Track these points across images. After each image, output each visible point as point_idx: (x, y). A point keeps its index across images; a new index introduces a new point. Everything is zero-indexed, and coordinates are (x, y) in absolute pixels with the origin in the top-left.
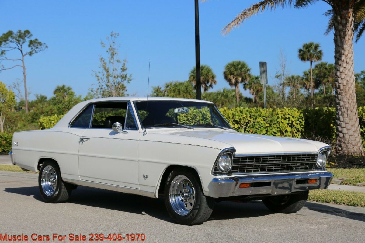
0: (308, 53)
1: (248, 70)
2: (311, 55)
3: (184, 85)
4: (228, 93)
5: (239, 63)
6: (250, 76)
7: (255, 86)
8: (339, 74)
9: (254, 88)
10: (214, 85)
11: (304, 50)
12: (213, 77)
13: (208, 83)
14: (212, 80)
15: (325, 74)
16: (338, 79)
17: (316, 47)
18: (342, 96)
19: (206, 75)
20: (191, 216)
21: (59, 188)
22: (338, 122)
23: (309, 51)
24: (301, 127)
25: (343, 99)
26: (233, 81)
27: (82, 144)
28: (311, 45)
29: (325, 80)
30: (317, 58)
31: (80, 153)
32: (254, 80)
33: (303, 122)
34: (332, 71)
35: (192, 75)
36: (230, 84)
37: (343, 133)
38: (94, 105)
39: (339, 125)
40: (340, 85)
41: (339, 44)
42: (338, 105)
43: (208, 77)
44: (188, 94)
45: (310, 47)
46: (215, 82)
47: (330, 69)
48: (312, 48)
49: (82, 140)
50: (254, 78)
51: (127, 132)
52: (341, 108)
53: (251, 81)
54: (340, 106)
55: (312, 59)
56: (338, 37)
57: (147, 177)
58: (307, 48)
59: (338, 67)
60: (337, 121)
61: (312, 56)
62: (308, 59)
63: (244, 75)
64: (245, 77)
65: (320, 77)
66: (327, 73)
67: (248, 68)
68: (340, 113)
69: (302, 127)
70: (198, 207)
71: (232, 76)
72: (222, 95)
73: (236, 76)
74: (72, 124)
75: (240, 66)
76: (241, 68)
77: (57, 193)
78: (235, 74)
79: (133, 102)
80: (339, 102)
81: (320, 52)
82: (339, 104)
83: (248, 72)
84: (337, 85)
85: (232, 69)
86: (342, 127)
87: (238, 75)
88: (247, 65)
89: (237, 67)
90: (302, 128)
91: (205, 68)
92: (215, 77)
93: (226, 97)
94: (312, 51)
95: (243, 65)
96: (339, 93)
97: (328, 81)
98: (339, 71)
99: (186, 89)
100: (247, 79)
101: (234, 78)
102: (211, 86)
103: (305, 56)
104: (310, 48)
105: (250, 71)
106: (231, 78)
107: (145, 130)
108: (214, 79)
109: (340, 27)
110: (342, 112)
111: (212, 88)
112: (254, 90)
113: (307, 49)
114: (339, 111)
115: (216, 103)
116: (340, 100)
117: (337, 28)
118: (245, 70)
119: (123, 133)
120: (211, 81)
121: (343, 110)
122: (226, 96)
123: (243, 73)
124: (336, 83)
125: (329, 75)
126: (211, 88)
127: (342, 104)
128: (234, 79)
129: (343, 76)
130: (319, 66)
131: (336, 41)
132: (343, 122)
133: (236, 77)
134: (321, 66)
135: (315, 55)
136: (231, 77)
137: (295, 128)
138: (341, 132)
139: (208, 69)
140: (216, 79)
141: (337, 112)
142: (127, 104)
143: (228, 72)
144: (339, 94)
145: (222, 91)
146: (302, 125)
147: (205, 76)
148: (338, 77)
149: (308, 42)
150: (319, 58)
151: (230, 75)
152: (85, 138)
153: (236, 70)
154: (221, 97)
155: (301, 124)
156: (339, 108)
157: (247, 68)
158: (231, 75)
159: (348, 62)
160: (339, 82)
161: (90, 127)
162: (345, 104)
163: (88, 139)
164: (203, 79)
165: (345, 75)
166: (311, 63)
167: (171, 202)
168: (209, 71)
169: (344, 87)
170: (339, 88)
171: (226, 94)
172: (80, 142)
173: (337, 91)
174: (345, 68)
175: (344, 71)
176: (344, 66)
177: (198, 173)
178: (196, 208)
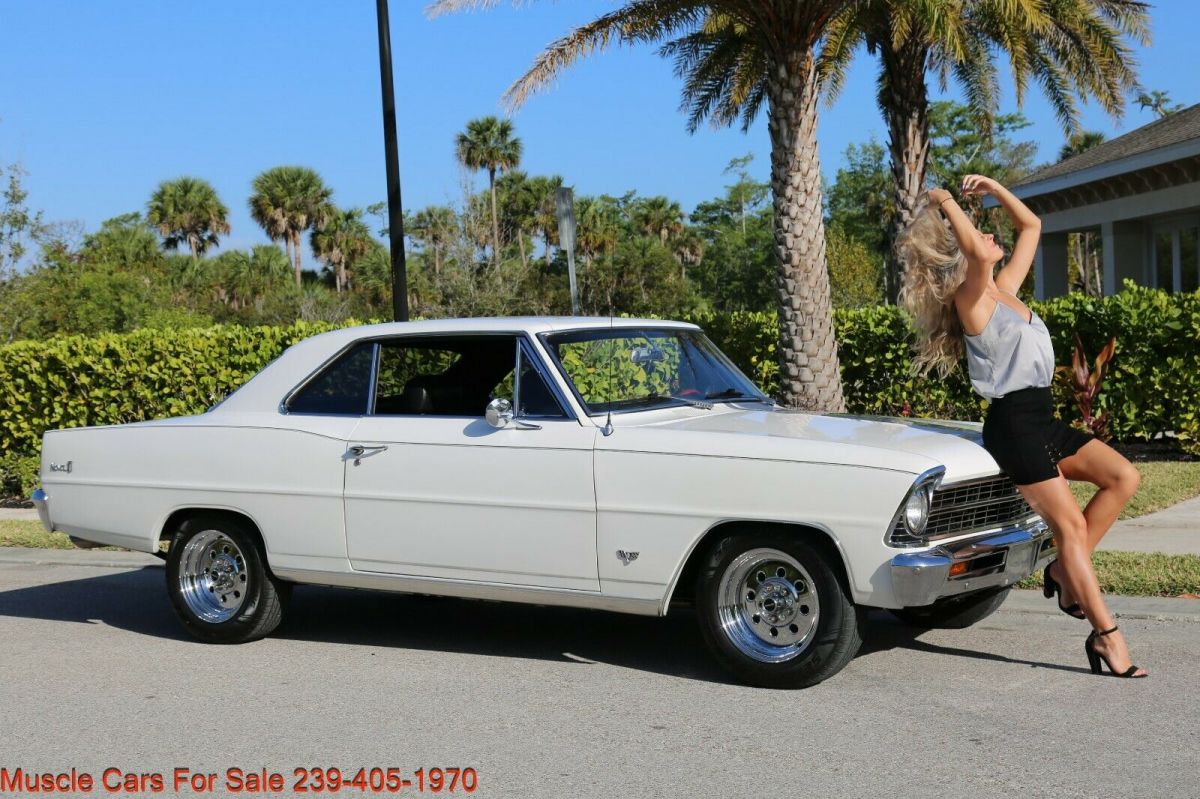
0: (482, 147)
1: (325, 194)
2: (491, 154)
3: (137, 237)
4: (269, 261)
5: (299, 175)
6: (330, 209)
7: (345, 238)
8: (788, 223)
9: (343, 245)
10: (222, 238)
11: (472, 137)
12: (221, 214)
13: (205, 228)
14: (218, 223)
15: (526, 204)
16: (785, 238)
17: (504, 131)
18: (797, 282)
19: (201, 206)
20: (809, 664)
21: (258, 598)
22: (789, 353)
23: (485, 141)
24: (671, 369)
25: (799, 290)
26: (283, 223)
27: (357, 463)
28: (490, 123)
29: (529, 220)
30: (509, 162)
31: (348, 492)
32: (342, 222)
33: (677, 354)
34: (543, 196)
35: (157, 208)
36: (269, 232)
37: (801, 382)
38: (376, 346)
39: (791, 361)
40: (792, 251)
42: (785, 308)
43: (208, 212)
44: (149, 264)
45: (488, 129)
46: (227, 229)
47: (538, 190)
48: (492, 132)
49: (356, 451)
50: (341, 217)
51: (536, 428)
52: (796, 315)
53: (333, 224)
54: (794, 310)
55: (496, 162)
56: (783, 124)
57: (634, 556)
58: (479, 133)
59: (784, 204)
60: (784, 349)
61: (495, 154)
62: (483, 164)
63: (313, 208)
64: (316, 214)
65: (515, 213)
66: (533, 202)
67: (323, 188)
68: (793, 328)
69: (674, 367)
70: (834, 636)
71: (279, 210)
72: (252, 266)
73: (290, 211)
74: (291, 403)
75: (299, 182)
76: (305, 189)
77: (250, 611)
78: (288, 204)
79: (537, 335)
80: (791, 298)
81: (514, 144)
82: (789, 303)
83: (325, 199)
84: (783, 252)
85: (279, 191)
86: (798, 366)
87: (296, 208)
88: (320, 180)
89: (292, 185)
90: (673, 373)
91: (195, 188)
92: (226, 213)
93: (265, 270)
94: (492, 143)
95: (310, 181)
96: (787, 274)
97: (536, 224)
98: (788, 214)
99: (145, 247)
100: (323, 221)
101: (284, 216)
102: (213, 239)
103: (474, 154)
104: (489, 133)
105: (331, 196)
106: (276, 217)
107: (609, 421)
108: (224, 218)
109: (788, 97)
110: (798, 325)
111: (217, 244)
112: (341, 250)
113: (481, 137)
114: (789, 323)
115: (237, 289)
116: (793, 294)
117: (778, 99)
118: (315, 192)
119: (517, 429)
120: (214, 224)
121: (800, 320)
122: (264, 268)
123: (310, 201)
124: (780, 247)
125: (537, 208)
126: (213, 244)
127: (797, 303)
128: (286, 219)
129: (798, 230)
130: (504, 183)
131: (775, 134)
132: (801, 351)
133: (290, 214)
134: (509, 182)
135: (502, 152)
136: (277, 214)
137: (657, 371)
138: (797, 378)
139: (204, 190)
140: (230, 220)
141: (785, 326)
142: (516, 341)
143: (266, 199)
144: (790, 277)
145: (251, 254)
146: (674, 363)
147: (197, 209)
148: (786, 232)
149: (481, 116)
150: (512, 160)
151: (272, 208)
152: (365, 445)
153: (290, 193)
154: (250, 271)
155: (672, 359)
156: (789, 314)
157: (320, 187)
158: (276, 206)
159: (809, 189)
160: (790, 245)
161: (369, 412)
162: (806, 304)
163: (378, 450)
164: (192, 218)
165: (804, 225)
166: (493, 172)
167: (724, 626)
168: (208, 194)
169: (803, 258)
170: (789, 259)
171: (262, 264)
172: (345, 458)
173: (784, 269)
174: (802, 206)
175: (800, 216)
176: (801, 202)
177: (837, 543)
178: (826, 639)
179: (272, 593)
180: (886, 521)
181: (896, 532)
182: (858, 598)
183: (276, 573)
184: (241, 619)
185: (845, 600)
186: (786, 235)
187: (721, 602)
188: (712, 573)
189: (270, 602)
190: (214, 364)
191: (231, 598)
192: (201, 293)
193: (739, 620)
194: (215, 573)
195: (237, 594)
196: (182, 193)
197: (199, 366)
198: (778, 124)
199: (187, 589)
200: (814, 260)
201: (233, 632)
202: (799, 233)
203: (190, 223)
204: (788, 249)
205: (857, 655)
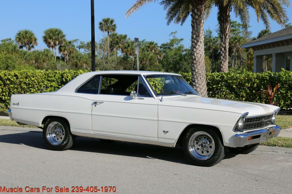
0: (106, 26)
1: (64, 36)
2: (108, 28)
3: (12, 45)
4: (48, 53)
5: (57, 31)
6: (65, 40)
7: (68, 48)
9: (68, 50)
10: (35, 46)
11: (103, 23)
12: (35, 40)
13: (31, 44)
14: (34, 42)
15: (117, 42)
16: (194, 54)
17: (112, 22)
18: (197, 65)
19: (30, 37)
20: (211, 161)
21: (67, 139)
22: (194, 83)
23: (107, 24)
25: (197, 67)
26: (52, 43)
27: (95, 106)
28: (108, 20)
29: (118, 46)
30: (113, 30)
31: (93, 113)
32: (68, 44)
34: (122, 40)
35: (18, 37)
36: (48, 46)
37: (197, 91)
38: (101, 76)
39: (194, 86)
40: (196, 57)
41: (196, 29)
42: (194, 72)
43: (32, 39)
44: (15, 52)
46: (37, 44)
47: (121, 38)
48: (109, 22)
49: (95, 103)
50: (68, 42)
51: (143, 99)
52: (196, 74)
53: (65, 44)
54: (196, 72)
55: (110, 30)
56: (195, 24)
57: (167, 132)
58: (105, 22)
59: (194, 45)
60: (193, 83)
62: (106, 30)
63: (60, 40)
64: (61, 41)
65: (114, 44)
66: (119, 41)
67: (63, 34)
68: (195, 77)
70: (218, 154)
71: (51, 40)
73: (54, 40)
74: (78, 90)
75: (57, 33)
76: (58, 34)
77: (65, 143)
78: (54, 38)
79: (143, 75)
80: (195, 69)
81: (115, 25)
82: (195, 71)
83: (64, 37)
84: (194, 57)
85: (51, 35)
86: (196, 87)
87: (56, 39)
88: (62, 32)
89: (55, 33)
91: (29, 33)
93: (47, 55)
94: (109, 25)
95: (60, 32)
96: (195, 63)
97: (120, 47)
98: (195, 48)
99: (14, 48)
100: (63, 43)
101: (52, 42)
102: (33, 47)
103: (104, 28)
104: (108, 22)
106: (50, 42)
107: (162, 98)
108: (36, 41)
109: (197, 17)
110: (196, 76)
111: (34, 48)
112: (67, 51)
114: (194, 76)
115: (38, 60)
116: (196, 68)
117: (194, 18)
118: (61, 35)
119: (138, 99)
120: (33, 43)
121: (197, 75)
122: (46, 55)
123: (60, 38)
124: (193, 56)
125: (120, 43)
127: (197, 71)
128: (53, 42)
130: (111, 36)
131: (193, 27)
132: (197, 83)
134: (113, 35)
135: (111, 27)
136: (51, 41)
139: (31, 33)
140: (37, 42)
141: (193, 76)
142: (138, 77)
143: (48, 37)
144: (195, 64)
145: (43, 51)
147: (29, 38)
148: (195, 52)
149: (106, 18)
150: (114, 30)
151: (49, 39)
152: (98, 101)
153: (54, 35)
154: (43, 55)
156: (194, 73)
157: (62, 34)
158: (50, 39)
159: (201, 41)
160: (195, 55)
161: (99, 93)
162: (199, 71)
163: (101, 103)
164: (28, 40)
165: (200, 50)
166: (108, 33)
167: (190, 150)
168: (32, 35)
169: (199, 59)
170: (195, 59)
171: (46, 54)
172: (92, 105)
173: (194, 62)
174: (199, 46)
175: (198, 48)
176: (199, 45)
177: (220, 130)
178: (216, 155)
179: (71, 138)
180: (233, 125)
181: (236, 128)
182: (225, 145)
183: (72, 133)
184: (62, 144)
185: (222, 145)
186: (195, 53)
187: (189, 144)
188: (187, 137)
189: (70, 141)
190: (43, 80)
191: (60, 139)
192: (29, 61)
193: (194, 149)
194: (56, 133)
195: (61, 138)
196: (25, 34)
197: (39, 80)
198: (194, 24)
199: (48, 136)
200: (202, 60)
201: (60, 148)
202: (198, 53)
203: (27, 42)
204: (195, 57)
205: (224, 159)
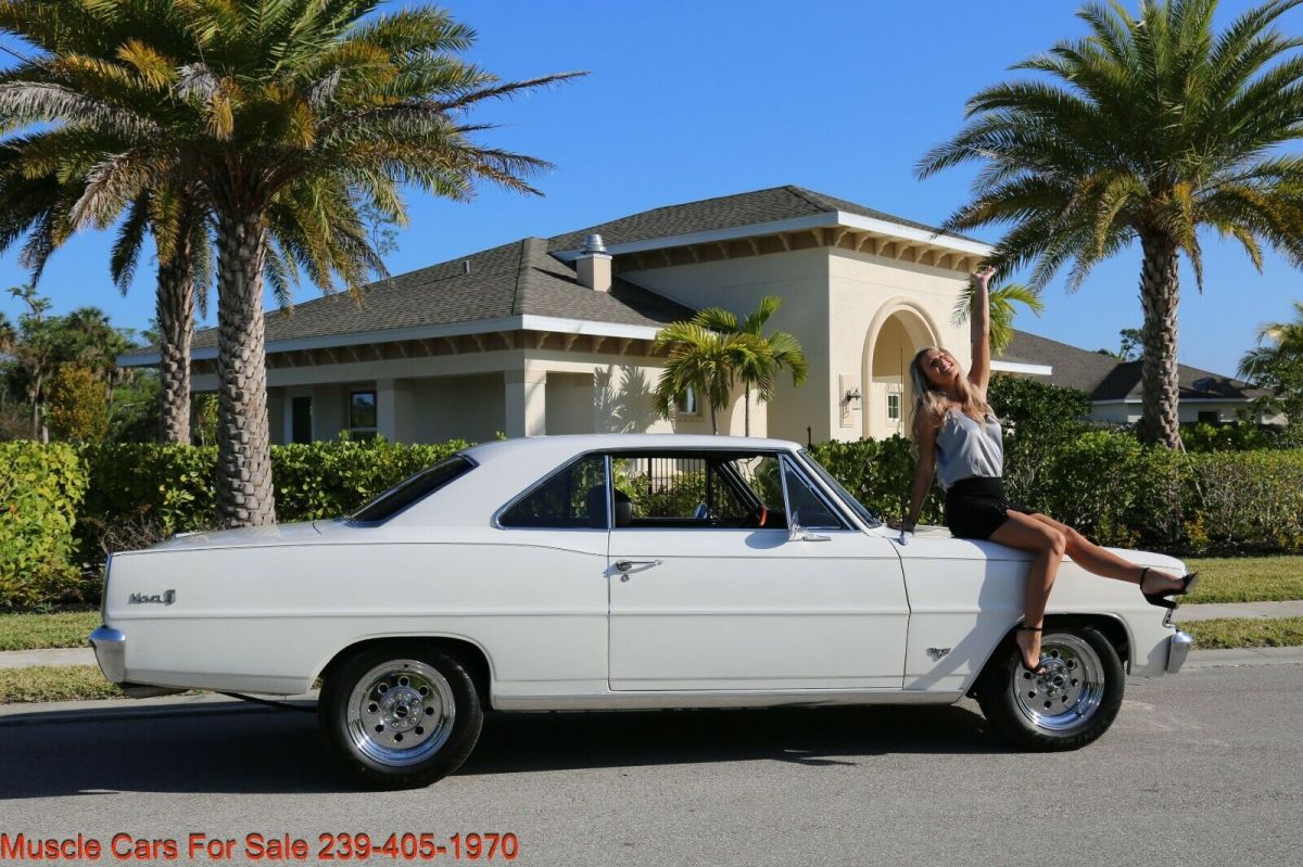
8: (241, 365)
16: (237, 378)
22: (236, 482)
27: (625, 579)
31: (615, 609)
37: (247, 509)
38: (607, 458)
39: (238, 490)
40: (242, 391)
41: (241, 294)
42: (233, 441)
49: (622, 567)
52: (245, 448)
54: (242, 443)
59: (236, 348)
60: (231, 479)
68: (241, 460)
74: (507, 517)
80: (240, 433)
82: (237, 437)
84: (234, 391)
86: (244, 495)
96: (237, 410)
98: (240, 357)
109: (244, 252)
110: (245, 458)
117: (234, 254)
121: (248, 453)
124: (231, 386)
129: (248, 372)
132: (248, 481)
138: (243, 506)
142: (777, 457)
144: (240, 413)
148: (237, 372)
152: (632, 560)
156: (237, 447)
160: (241, 383)
161: (610, 526)
162: (254, 439)
163: (650, 565)
169: (253, 397)
170: (239, 397)
172: (608, 574)
173: (234, 406)
174: (253, 351)
176: (253, 347)
183: (500, 705)
186: (238, 375)
202: (250, 375)
204: (239, 388)
